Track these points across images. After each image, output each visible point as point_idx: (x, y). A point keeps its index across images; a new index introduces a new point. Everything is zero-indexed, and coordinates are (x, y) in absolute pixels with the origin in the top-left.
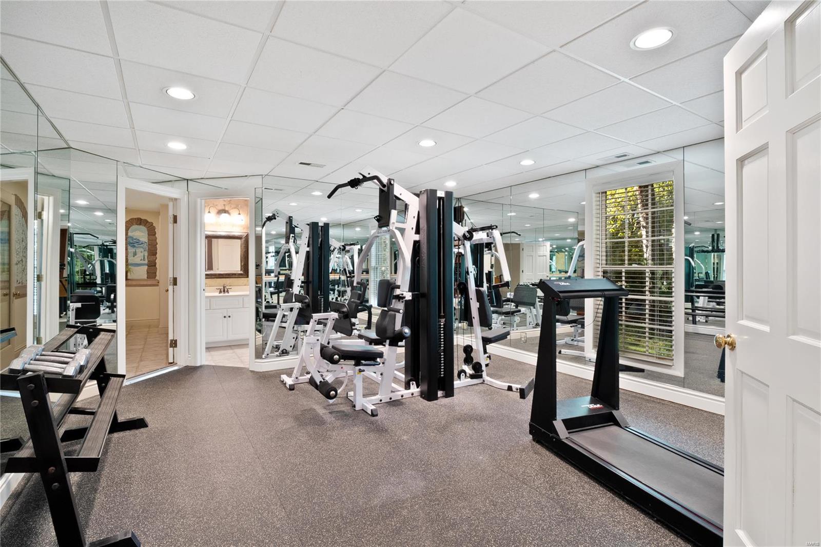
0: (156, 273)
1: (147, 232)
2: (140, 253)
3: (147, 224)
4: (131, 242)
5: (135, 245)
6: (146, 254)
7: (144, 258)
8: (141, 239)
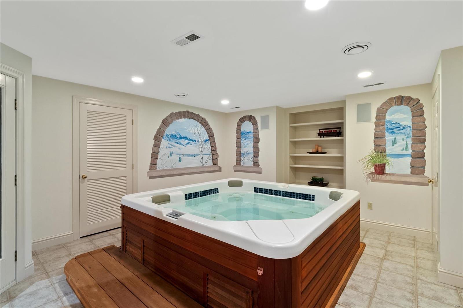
0: (424, 167)
1: (411, 113)
2: (401, 141)
3: (411, 102)
4: (390, 127)
5: (394, 130)
6: (410, 142)
7: (407, 147)
8: (402, 123)
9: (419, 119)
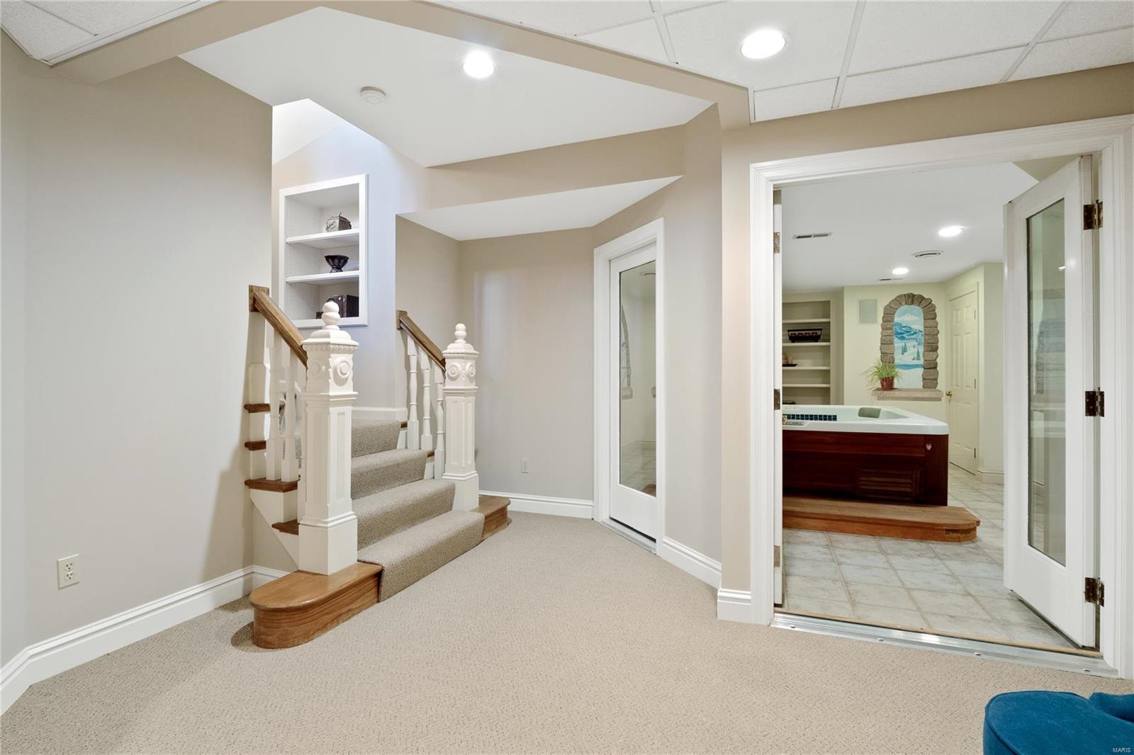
9: (931, 323)
